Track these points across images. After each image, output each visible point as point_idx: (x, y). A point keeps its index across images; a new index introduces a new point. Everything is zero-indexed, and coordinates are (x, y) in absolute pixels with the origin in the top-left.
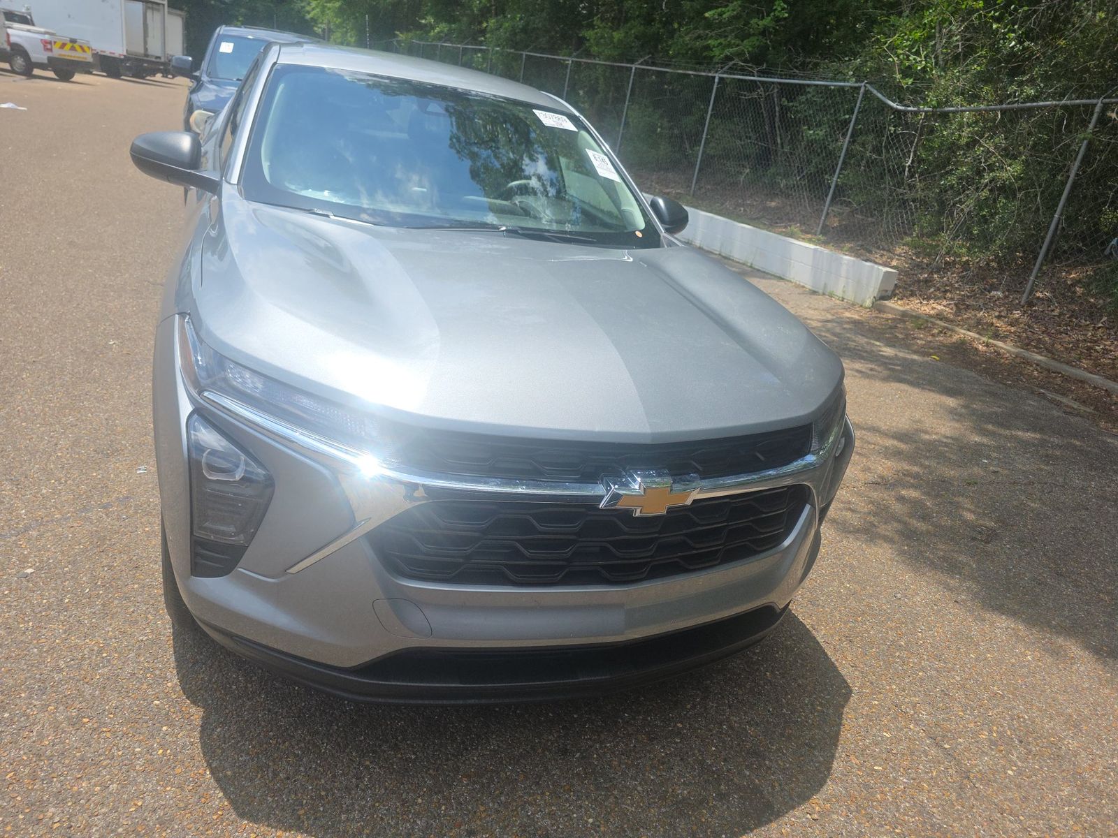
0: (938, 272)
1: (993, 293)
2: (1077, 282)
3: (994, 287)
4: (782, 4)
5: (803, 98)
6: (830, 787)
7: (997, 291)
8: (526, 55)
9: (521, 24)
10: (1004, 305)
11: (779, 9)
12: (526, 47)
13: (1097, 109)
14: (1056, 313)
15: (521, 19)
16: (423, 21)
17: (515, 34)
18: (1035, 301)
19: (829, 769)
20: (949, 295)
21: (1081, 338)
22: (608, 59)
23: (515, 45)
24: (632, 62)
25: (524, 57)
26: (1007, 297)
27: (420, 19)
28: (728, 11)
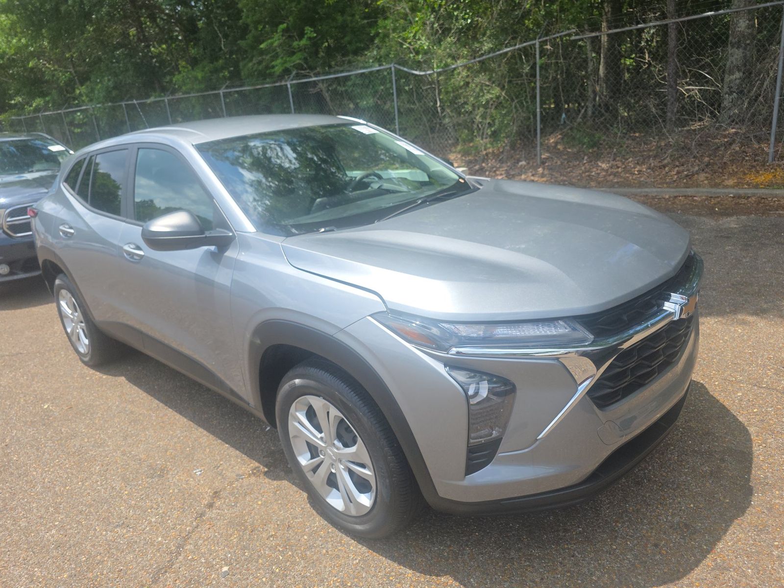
0: (483, 162)
1: (521, 163)
2: (556, 143)
3: (519, 161)
4: (310, 29)
5: (349, 83)
6: (752, 430)
7: (521, 161)
8: (125, 104)
9: (111, 84)
10: (530, 168)
11: (309, 32)
12: (122, 100)
13: (537, 46)
14: (559, 163)
15: (109, 80)
16: (13, 102)
17: (110, 92)
18: (544, 160)
19: (740, 422)
20: (498, 172)
21: (581, 172)
22: (198, 91)
23: (113, 100)
24: (219, 89)
25: (124, 106)
26: (528, 163)
27: (9, 101)
28: (276, 41)
